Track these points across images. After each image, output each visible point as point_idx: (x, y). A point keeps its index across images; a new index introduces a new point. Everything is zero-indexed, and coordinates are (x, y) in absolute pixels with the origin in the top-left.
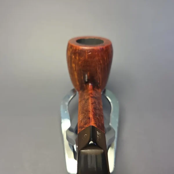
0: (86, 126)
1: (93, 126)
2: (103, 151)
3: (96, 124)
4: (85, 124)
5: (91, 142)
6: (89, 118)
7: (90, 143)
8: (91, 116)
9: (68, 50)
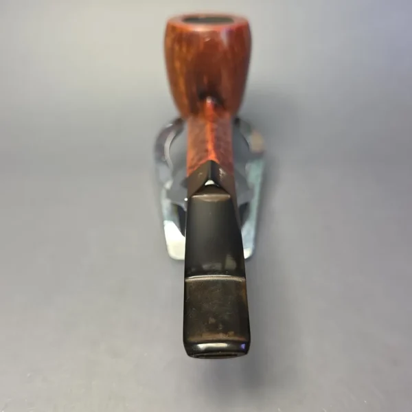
0: (201, 162)
1: (212, 162)
2: (229, 196)
3: (218, 158)
4: (200, 159)
5: (210, 182)
6: (207, 151)
7: (207, 184)
8: (210, 146)
9: (167, 35)
